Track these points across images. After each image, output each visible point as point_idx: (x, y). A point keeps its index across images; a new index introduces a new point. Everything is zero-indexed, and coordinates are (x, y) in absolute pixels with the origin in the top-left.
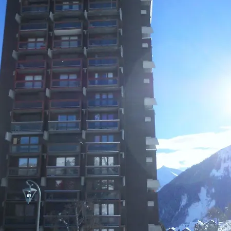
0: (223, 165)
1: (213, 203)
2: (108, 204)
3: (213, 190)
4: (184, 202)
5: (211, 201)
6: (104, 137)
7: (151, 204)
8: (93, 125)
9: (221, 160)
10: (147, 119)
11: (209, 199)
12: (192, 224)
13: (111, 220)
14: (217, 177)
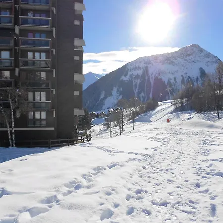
0: (130, 73)
1: (121, 97)
2: (40, 92)
3: (121, 89)
4: (102, 96)
5: (120, 95)
6: (37, 35)
7: (76, 93)
8: (25, 22)
9: (128, 70)
10: (77, 23)
11: (118, 94)
12: (106, 110)
13: (43, 105)
14: (125, 81)
